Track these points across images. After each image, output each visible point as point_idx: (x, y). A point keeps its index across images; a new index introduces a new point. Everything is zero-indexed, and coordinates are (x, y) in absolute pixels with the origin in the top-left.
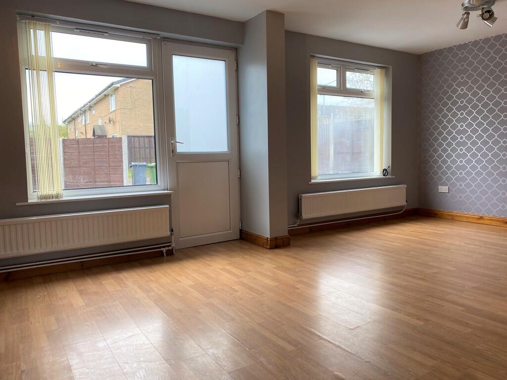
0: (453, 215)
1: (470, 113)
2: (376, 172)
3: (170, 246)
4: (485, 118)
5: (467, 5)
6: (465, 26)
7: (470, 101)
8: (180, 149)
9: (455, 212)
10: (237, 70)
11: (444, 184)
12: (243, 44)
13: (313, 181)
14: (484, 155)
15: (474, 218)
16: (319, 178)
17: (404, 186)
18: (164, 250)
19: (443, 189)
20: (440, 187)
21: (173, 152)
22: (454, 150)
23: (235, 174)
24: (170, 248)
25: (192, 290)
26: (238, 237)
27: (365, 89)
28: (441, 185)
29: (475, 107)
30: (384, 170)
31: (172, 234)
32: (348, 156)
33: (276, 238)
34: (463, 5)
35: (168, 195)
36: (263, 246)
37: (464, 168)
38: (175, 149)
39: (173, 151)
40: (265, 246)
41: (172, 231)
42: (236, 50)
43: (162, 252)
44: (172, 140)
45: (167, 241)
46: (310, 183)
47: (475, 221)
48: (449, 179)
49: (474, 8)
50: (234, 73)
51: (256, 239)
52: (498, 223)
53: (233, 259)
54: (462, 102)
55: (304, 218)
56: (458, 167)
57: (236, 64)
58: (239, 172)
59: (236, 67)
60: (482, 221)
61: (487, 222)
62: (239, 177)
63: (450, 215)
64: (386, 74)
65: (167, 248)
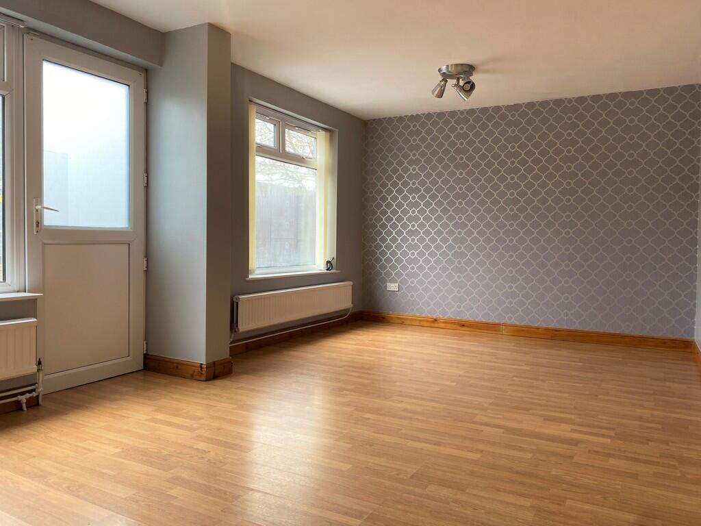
0: (403, 319)
1: (422, 197)
2: (318, 265)
3: (34, 390)
4: (439, 204)
5: (445, 71)
6: (440, 95)
7: (422, 183)
8: (50, 220)
9: (406, 314)
10: (147, 103)
11: (393, 281)
12: (161, 64)
13: (250, 277)
14: (438, 247)
15: (427, 321)
16: (257, 271)
17: (350, 283)
18: (23, 399)
19: (392, 287)
20: (388, 284)
21: (37, 226)
22: (405, 240)
23: (139, 264)
24: (34, 394)
25: (126, 461)
26: (141, 367)
27: (307, 155)
28: (390, 282)
29: (428, 190)
30: (328, 262)
31: (38, 370)
32: (287, 243)
33: (214, 363)
34: (440, 70)
35: (32, 302)
36: (192, 378)
37: (415, 261)
38: (41, 221)
39: (38, 223)
40: (197, 377)
41: (40, 363)
42: (146, 72)
43: (19, 403)
44: (36, 205)
45: (28, 382)
46: (247, 279)
47: (428, 324)
48: (399, 275)
49: (451, 77)
50: (142, 107)
51: (177, 367)
52: (454, 326)
53: (157, 402)
54: (414, 184)
55: (240, 331)
56: (410, 261)
57: (145, 94)
58: (145, 262)
59: (145, 97)
60: (436, 325)
61: (443, 325)
62: (145, 269)
63: (399, 318)
64: (331, 139)
65: (28, 395)
